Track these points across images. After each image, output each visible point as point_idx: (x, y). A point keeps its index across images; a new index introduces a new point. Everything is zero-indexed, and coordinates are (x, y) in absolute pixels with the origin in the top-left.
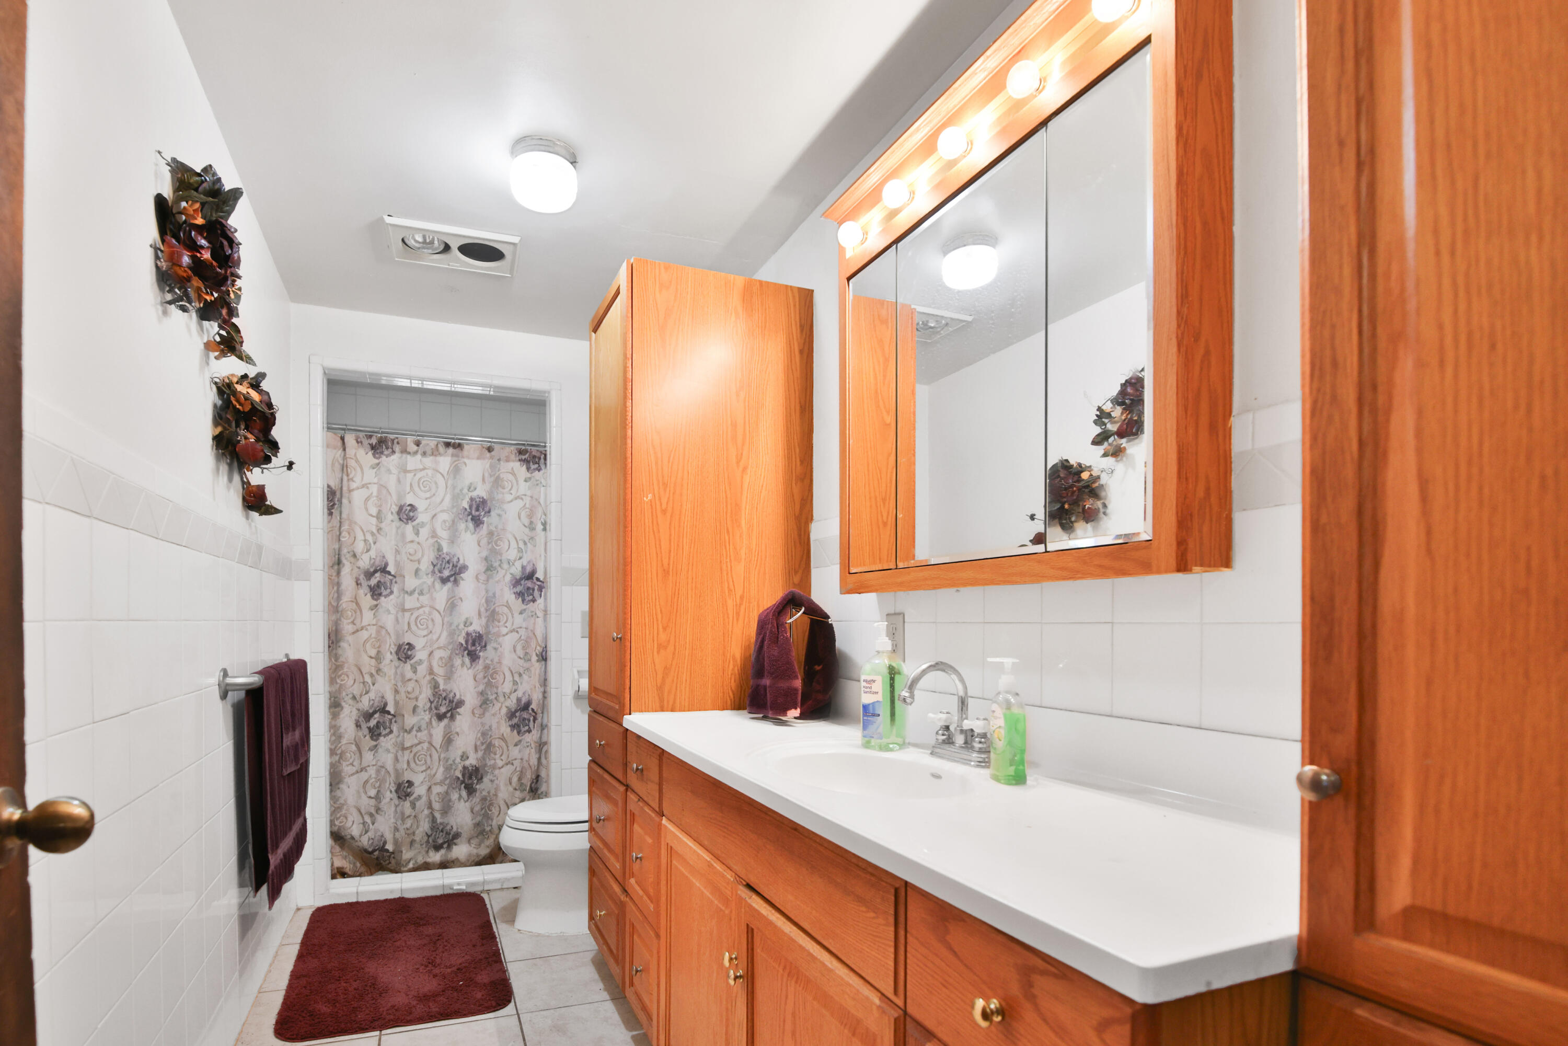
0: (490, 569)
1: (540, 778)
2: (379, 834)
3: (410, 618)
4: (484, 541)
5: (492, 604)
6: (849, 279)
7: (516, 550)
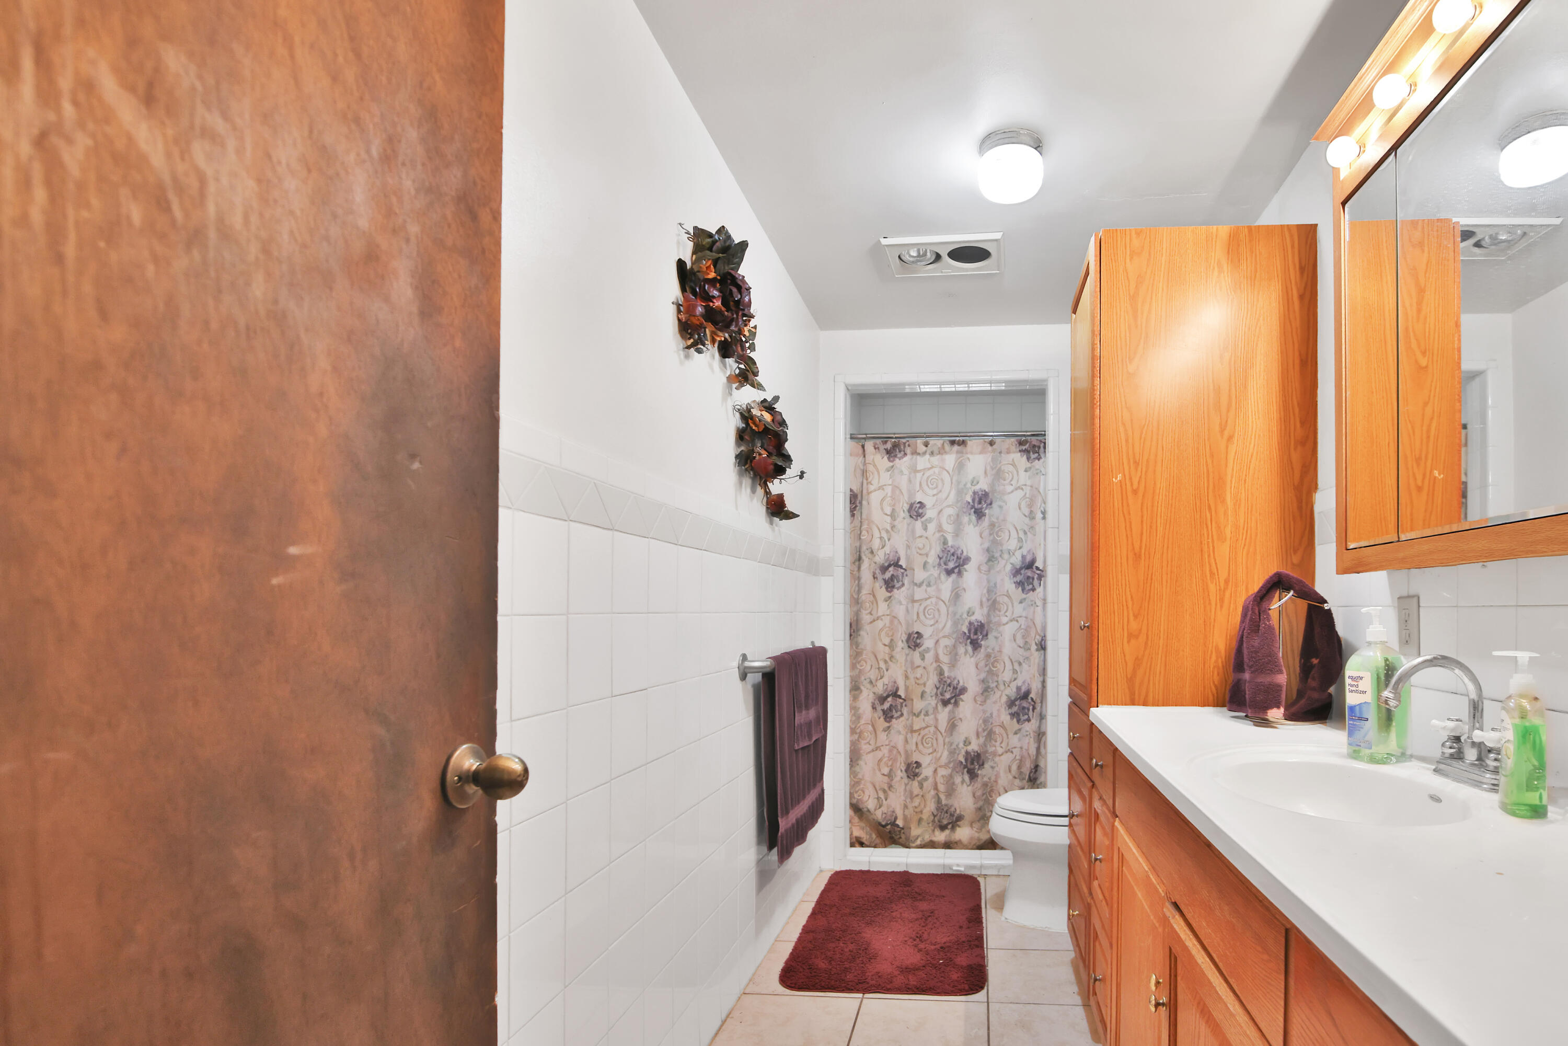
0: (991, 559)
1: (1039, 769)
2: (891, 809)
3: (919, 609)
4: (986, 533)
5: (994, 593)
6: (1344, 204)
7: (1016, 540)
